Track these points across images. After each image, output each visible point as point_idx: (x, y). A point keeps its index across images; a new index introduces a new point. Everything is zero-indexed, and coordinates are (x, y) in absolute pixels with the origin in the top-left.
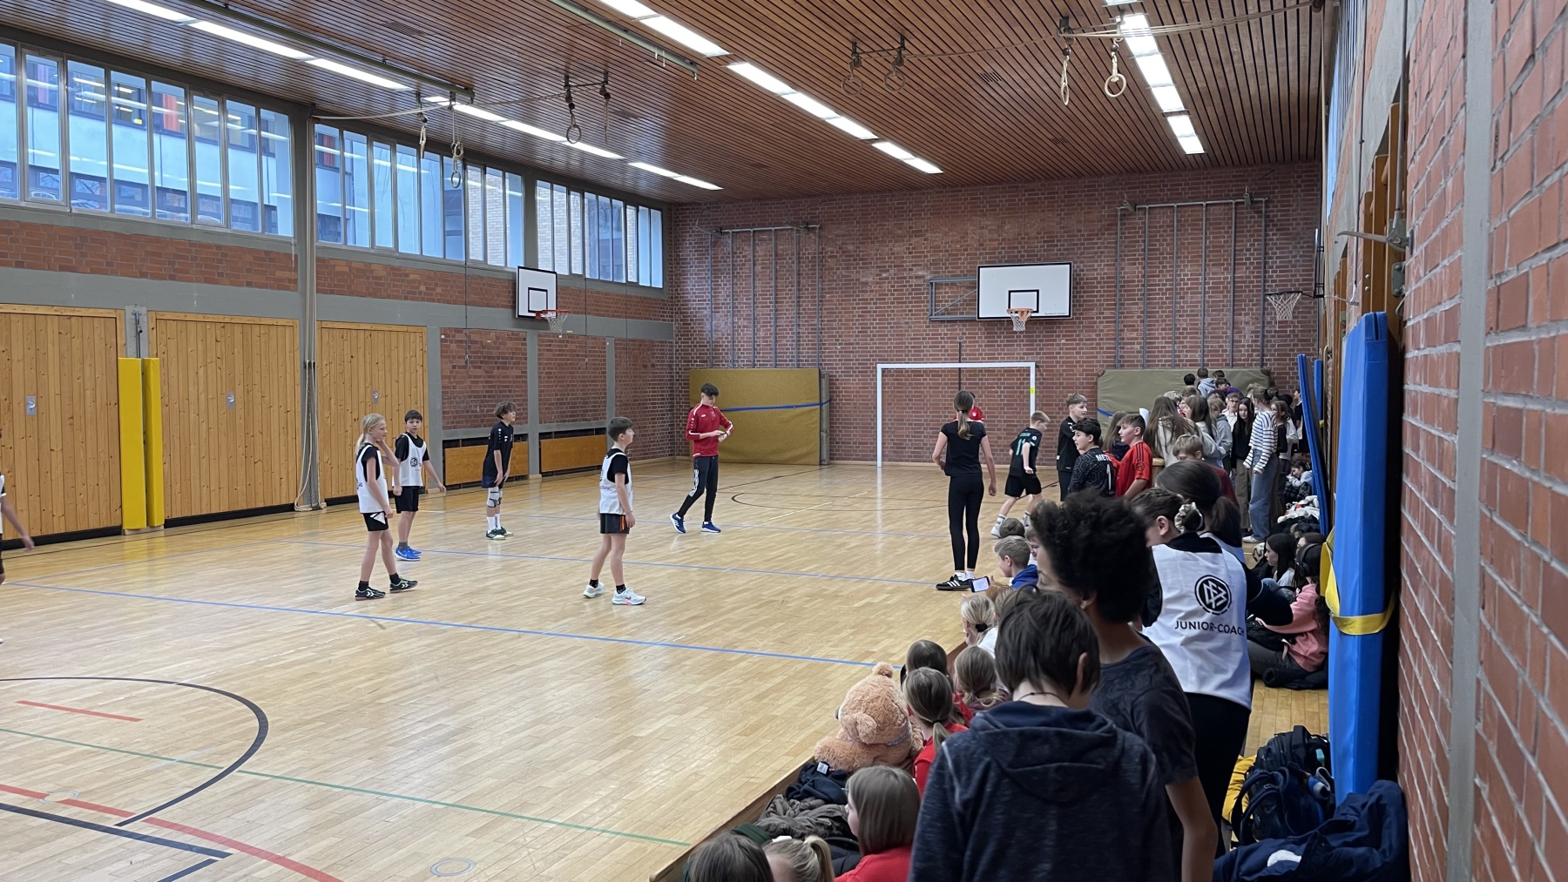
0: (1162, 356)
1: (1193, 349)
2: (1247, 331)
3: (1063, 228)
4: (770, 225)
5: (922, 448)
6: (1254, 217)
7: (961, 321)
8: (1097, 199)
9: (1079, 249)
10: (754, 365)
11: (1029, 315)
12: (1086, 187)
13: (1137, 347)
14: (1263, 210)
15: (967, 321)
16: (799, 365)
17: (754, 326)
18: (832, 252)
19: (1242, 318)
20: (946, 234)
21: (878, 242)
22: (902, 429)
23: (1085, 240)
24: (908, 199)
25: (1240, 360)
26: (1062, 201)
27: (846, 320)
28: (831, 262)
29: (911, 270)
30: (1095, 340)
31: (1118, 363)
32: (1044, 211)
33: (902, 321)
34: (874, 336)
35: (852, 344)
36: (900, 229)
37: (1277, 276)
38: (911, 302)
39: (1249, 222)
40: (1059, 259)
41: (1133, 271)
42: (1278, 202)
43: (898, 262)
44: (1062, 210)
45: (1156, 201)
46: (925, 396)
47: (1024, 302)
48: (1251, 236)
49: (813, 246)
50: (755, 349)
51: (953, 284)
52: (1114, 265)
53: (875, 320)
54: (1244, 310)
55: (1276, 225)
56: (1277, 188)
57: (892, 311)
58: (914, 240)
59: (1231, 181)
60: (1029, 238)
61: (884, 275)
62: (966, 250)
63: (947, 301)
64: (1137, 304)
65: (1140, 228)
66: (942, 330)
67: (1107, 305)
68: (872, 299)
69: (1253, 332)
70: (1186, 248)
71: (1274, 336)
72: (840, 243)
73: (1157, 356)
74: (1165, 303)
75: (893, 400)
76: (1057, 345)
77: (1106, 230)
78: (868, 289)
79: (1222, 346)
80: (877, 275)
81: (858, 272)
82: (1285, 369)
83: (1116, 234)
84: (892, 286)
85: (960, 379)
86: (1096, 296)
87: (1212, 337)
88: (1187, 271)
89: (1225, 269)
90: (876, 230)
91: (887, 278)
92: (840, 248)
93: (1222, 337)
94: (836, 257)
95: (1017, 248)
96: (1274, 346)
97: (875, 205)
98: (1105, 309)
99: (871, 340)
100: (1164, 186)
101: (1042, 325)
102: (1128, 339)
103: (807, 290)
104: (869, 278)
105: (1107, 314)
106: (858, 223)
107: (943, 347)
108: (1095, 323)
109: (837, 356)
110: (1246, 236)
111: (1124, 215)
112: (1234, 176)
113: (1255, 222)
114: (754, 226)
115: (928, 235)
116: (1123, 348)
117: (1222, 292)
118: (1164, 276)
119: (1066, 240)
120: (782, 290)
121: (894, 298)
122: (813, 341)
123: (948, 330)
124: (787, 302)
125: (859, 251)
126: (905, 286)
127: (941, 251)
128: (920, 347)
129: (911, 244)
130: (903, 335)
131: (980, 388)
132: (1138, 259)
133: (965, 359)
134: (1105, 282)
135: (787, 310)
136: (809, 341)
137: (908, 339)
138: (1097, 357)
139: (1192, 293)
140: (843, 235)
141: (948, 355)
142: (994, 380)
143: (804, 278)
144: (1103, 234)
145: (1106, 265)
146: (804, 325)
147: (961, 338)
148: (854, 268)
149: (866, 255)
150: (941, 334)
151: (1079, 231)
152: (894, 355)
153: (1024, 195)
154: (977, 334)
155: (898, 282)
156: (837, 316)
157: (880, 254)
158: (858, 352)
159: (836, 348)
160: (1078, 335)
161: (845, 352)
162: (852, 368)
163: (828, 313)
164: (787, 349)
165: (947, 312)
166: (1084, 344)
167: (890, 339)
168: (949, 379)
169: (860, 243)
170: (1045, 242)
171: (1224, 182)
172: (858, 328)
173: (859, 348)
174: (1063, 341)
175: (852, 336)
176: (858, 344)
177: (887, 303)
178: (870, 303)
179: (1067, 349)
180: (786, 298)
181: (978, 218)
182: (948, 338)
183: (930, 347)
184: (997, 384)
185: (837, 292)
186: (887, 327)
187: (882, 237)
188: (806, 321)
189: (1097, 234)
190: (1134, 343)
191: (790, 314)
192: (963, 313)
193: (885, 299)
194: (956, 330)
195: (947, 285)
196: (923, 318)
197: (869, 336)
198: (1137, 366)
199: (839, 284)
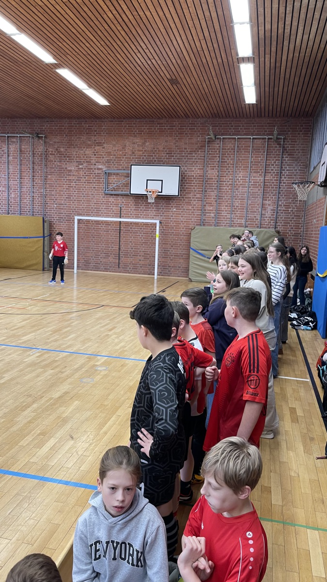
0: (225, 221)
1: (241, 217)
2: (269, 209)
3: (177, 146)
4: (17, 133)
5: (99, 264)
6: (276, 147)
7: (121, 195)
8: (196, 131)
9: (185, 159)
10: (9, 213)
11: (157, 194)
12: (190, 124)
13: (213, 215)
14: (282, 143)
15: (125, 195)
16: (33, 214)
17: (8, 191)
18: (52, 152)
19: (267, 202)
20: (114, 145)
21: (78, 147)
22: (89, 253)
23: (188, 154)
24: (94, 124)
25: (264, 225)
26: (177, 131)
27: (59, 191)
28: (51, 157)
29: (95, 164)
30: (191, 210)
31: (202, 223)
32: (167, 136)
33: (90, 193)
34: (75, 200)
35: (63, 204)
36: (90, 141)
37: (286, 180)
38: (95, 183)
39: (274, 150)
40: (174, 164)
41: (212, 173)
42: (290, 139)
43: (88, 160)
44: (177, 136)
45: (226, 135)
46: (102, 236)
47: (155, 186)
48: (274, 157)
49: (41, 147)
50: (9, 204)
51: (118, 174)
52: (203, 169)
53: (74, 191)
54: (269, 198)
55: (288, 152)
56: (289, 131)
57: (85, 187)
58: (97, 148)
59: (266, 126)
60: (159, 151)
61: (80, 167)
62: (125, 155)
63: (114, 184)
64: (214, 191)
65: (217, 149)
66: (112, 199)
67: (198, 191)
68: (73, 180)
69: (272, 210)
70: (241, 162)
71: (282, 213)
72: (56, 147)
73: (222, 221)
74: (228, 192)
75: (84, 237)
76: (171, 211)
77: (200, 149)
78: (72, 174)
79: (255, 217)
80: (77, 166)
81: (66, 164)
82: (287, 231)
83: (205, 152)
84: (85, 173)
85: (120, 227)
86: (193, 186)
87: (251, 212)
88: (241, 175)
89: (260, 175)
90: (76, 140)
91: (82, 169)
92: (57, 150)
93: (256, 212)
94: (54, 154)
95: (152, 156)
96: (282, 218)
97: (76, 126)
98: (197, 193)
99: (73, 203)
100: (231, 126)
101: (164, 199)
102: (208, 210)
103: (38, 172)
104: (72, 167)
105: (198, 196)
106: (66, 135)
107: (111, 209)
108: (192, 200)
109: (54, 211)
110: (272, 157)
111: (209, 141)
112: (268, 123)
113: (277, 150)
114: (8, 133)
115: (105, 145)
116: (205, 215)
117: (258, 187)
118: (228, 177)
119: (178, 154)
120: (24, 172)
121: (86, 180)
122: (41, 201)
123: (114, 200)
124: (27, 179)
125: (67, 152)
126: (92, 173)
127: (112, 155)
128: (99, 208)
129: (95, 150)
130: (90, 201)
131: (131, 233)
132: (215, 167)
133: (123, 216)
134: (198, 178)
135: (27, 183)
136: (39, 201)
137: (93, 203)
138: (191, 219)
139: (242, 187)
140: (58, 142)
141: (114, 214)
142: (138, 229)
143: (36, 165)
144: (198, 151)
145: (198, 169)
146: (36, 192)
147: (121, 205)
148: (64, 162)
149: (71, 154)
150: (110, 202)
151: (185, 149)
152: (85, 212)
153: (157, 126)
154: (130, 203)
155: (88, 171)
156: (55, 188)
157: (78, 155)
158: (66, 209)
159: (54, 206)
160: (182, 207)
161: (59, 209)
162: (62, 218)
163: (49, 186)
164: (27, 205)
165: (114, 189)
166: (185, 212)
167: (83, 203)
168: (114, 227)
169: (67, 147)
170: (167, 154)
171: (263, 126)
172: (66, 196)
173: (66, 207)
174: (174, 210)
175: (63, 200)
176: (66, 204)
177: (82, 182)
178: (72, 182)
179: (176, 214)
180: (26, 176)
181: (132, 138)
182: (114, 204)
183: (105, 209)
184: (140, 231)
185: (55, 175)
186: (82, 196)
187: (80, 145)
188: (37, 190)
189: (195, 151)
190: (211, 213)
191: (29, 185)
192: (122, 191)
193: (81, 180)
194: (119, 200)
195: (114, 174)
196: (101, 192)
197: (72, 200)
198: (212, 225)
199: (55, 170)
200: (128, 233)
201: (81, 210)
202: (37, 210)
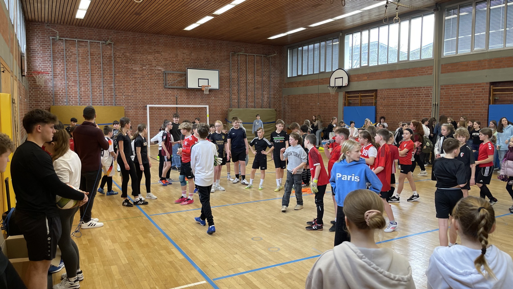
3: (212, 57)
4: (85, 39)
6: (267, 61)
7: (176, 89)
8: (223, 49)
9: (218, 65)
11: (207, 88)
12: (219, 44)
13: (236, 101)
15: (179, 89)
16: (104, 104)
17: (79, 86)
18: (119, 55)
19: (265, 93)
20: (170, 54)
22: (154, 131)
23: (220, 62)
24: (154, 37)
25: (264, 106)
26: (212, 48)
27: (127, 86)
28: (119, 60)
29: (156, 67)
30: (223, 98)
31: (231, 106)
32: (206, 50)
33: (152, 87)
34: (140, 93)
35: (130, 96)
36: (151, 49)
37: (274, 80)
38: (155, 80)
40: (215, 69)
41: (234, 75)
43: (150, 63)
44: (212, 51)
45: (241, 52)
47: (203, 83)
48: (266, 67)
49: (110, 51)
51: (173, 74)
52: (229, 72)
53: (140, 86)
54: (265, 90)
55: (272, 64)
56: (273, 53)
57: (148, 83)
58: (156, 55)
60: (201, 60)
62: (178, 61)
63: (171, 81)
64: (236, 86)
65: (237, 61)
66: (169, 92)
68: (139, 77)
69: (267, 97)
70: (250, 69)
71: (272, 99)
72: (123, 52)
73: (242, 104)
74: (244, 86)
76: (211, 99)
77: (226, 60)
78: (137, 73)
79: (259, 101)
80: (141, 67)
81: (132, 65)
83: (230, 62)
84: (147, 73)
86: (223, 83)
88: (251, 77)
89: (260, 77)
90: (139, 48)
91: (145, 69)
92: (123, 54)
93: (259, 99)
94: (121, 58)
95: (197, 63)
96: (272, 102)
97: (139, 38)
98: (226, 88)
99: (139, 94)
100: (243, 47)
101: (210, 90)
102: (234, 98)
103: (107, 71)
104: (137, 68)
105: (227, 89)
106: (131, 44)
107: (169, 98)
108: (223, 92)
109: (123, 101)
111: (232, 55)
114: (77, 38)
115: (163, 53)
116: (232, 101)
117: (259, 84)
118: (243, 78)
119: (214, 62)
120: (94, 70)
121: (149, 78)
122: (111, 94)
123: (171, 92)
124: (96, 76)
125: (132, 57)
126: (153, 73)
127: (168, 61)
128: (160, 98)
129: (155, 56)
130: (153, 93)
131: (185, 115)
132: (236, 71)
133: (179, 103)
134: (226, 78)
135: (96, 79)
136: (108, 94)
137: (155, 95)
138: (224, 104)
139: (251, 84)
140: (124, 49)
141: (172, 102)
142: (190, 111)
143: (105, 65)
144: (225, 61)
145: (226, 72)
146: (106, 87)
147: (177, 95)
148: (130, 63)
149: (135, 58)
150: (169, 93)
151: (218, 59)
152: (149, 101)
153: (199, 43)
154: (183, 94)
155: (150, 71)
156: (123, 84)
157: (142, 59)
158: (133, 99)
159: (122, 97)
160: (218, 96)
161: (127, 99)
162: (130, 106)
163: (118, 82)
164: (97, 97)
165: (172, 85)
166: (220, 99)
167: (147, 95)
168: (172, 111)
169: (132, 53)
170: (206, 62)
171: (259, 49)
172: (133, 89)
173: (133, 98)
174: (213, 98)
175: (130, 93)
176: (133, 96)
177: (146, 79)
178: (138, 79)
179: (214, 101)
180: (96, 74)
181: (182, 49)
182: (171, 95)
183: (164, 98)
184: (191, 113)
185: (122, 73)
186: (146, 90)
187: (143, 52)
188: (107, 85)
189: (223, 61)
190: (235, 100)
191: (98, 81)
192: (177, 86)
193: (144, 78)
194: (175, 92)
195: (171, 74)
196: (161, 87)
197: (138, 93)
198: (236, 107)
199: (123, 70)
200: (183, 115)
201: (146, 100)
202: (107, 101)
